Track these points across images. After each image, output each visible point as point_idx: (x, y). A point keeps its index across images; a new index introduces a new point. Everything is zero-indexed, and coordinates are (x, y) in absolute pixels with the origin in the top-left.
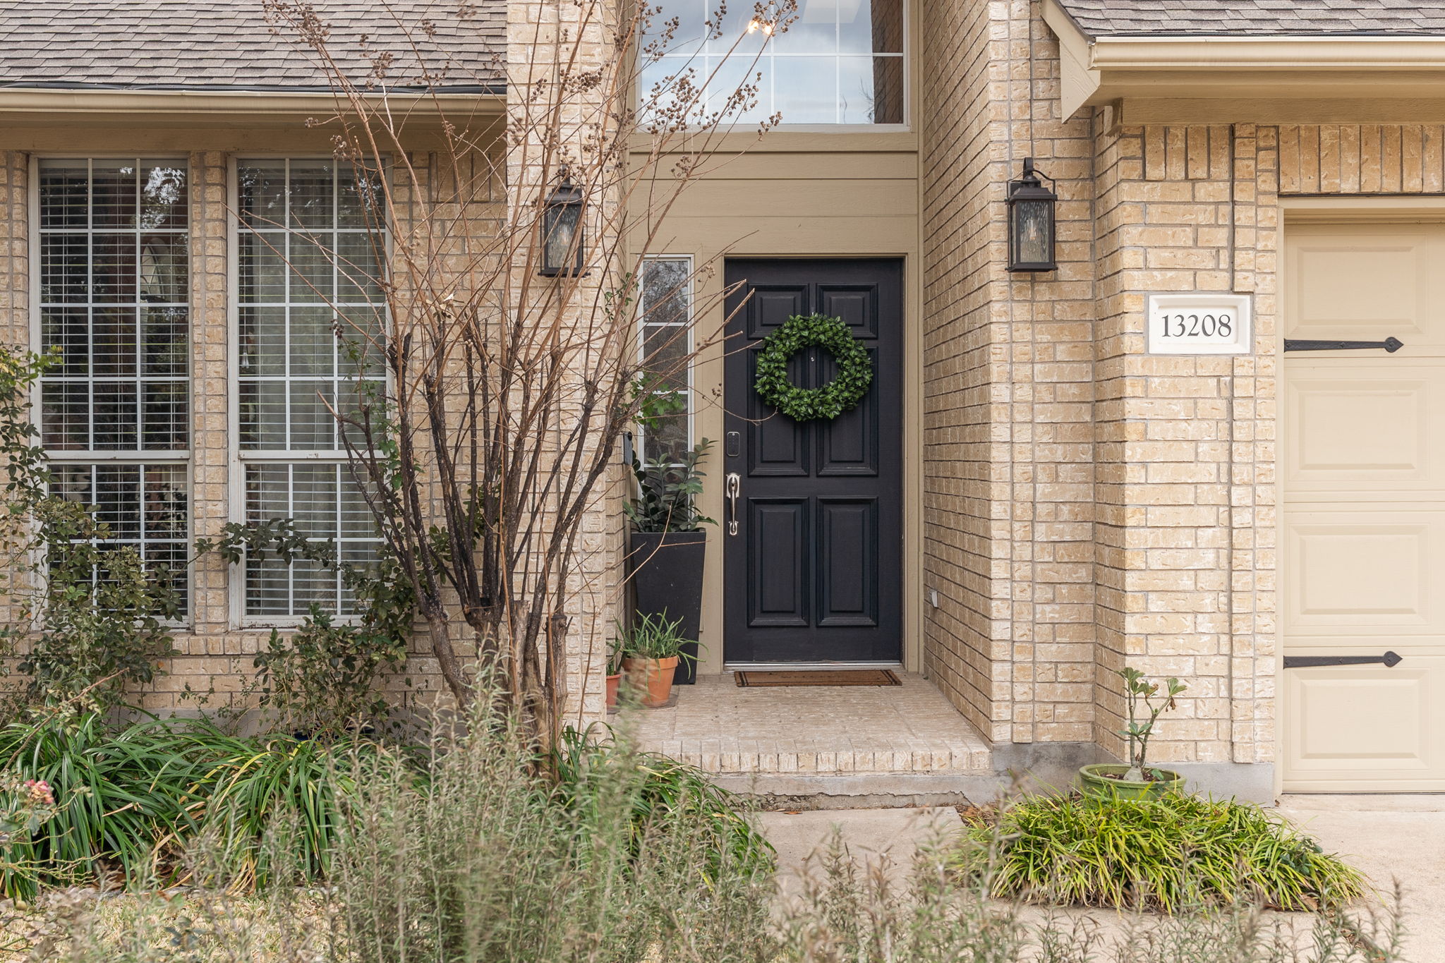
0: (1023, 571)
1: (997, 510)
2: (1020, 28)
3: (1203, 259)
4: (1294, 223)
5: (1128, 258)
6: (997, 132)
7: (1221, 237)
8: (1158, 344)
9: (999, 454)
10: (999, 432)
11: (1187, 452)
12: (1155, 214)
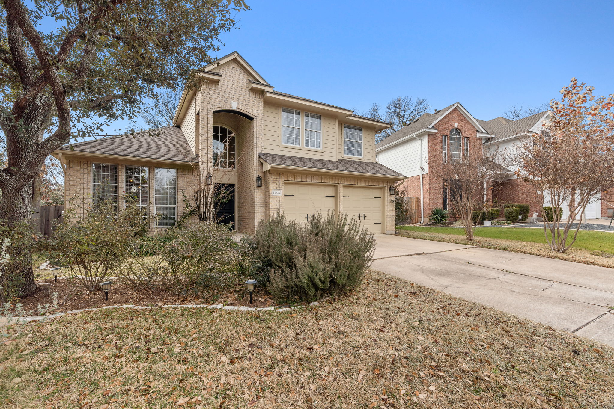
0: (258, 218)
1: (255, 212)
2: (258, 161)
3: (277, 186)
4: (285, 183)
5: (270, 186)
6: (255, 172)
7: (279, 184)
8: (273, 195)
9: (255, 206)
10: (255, 203)
11: (276, 205)
12: (273, 181)
